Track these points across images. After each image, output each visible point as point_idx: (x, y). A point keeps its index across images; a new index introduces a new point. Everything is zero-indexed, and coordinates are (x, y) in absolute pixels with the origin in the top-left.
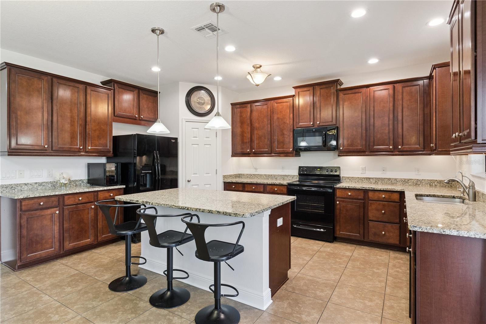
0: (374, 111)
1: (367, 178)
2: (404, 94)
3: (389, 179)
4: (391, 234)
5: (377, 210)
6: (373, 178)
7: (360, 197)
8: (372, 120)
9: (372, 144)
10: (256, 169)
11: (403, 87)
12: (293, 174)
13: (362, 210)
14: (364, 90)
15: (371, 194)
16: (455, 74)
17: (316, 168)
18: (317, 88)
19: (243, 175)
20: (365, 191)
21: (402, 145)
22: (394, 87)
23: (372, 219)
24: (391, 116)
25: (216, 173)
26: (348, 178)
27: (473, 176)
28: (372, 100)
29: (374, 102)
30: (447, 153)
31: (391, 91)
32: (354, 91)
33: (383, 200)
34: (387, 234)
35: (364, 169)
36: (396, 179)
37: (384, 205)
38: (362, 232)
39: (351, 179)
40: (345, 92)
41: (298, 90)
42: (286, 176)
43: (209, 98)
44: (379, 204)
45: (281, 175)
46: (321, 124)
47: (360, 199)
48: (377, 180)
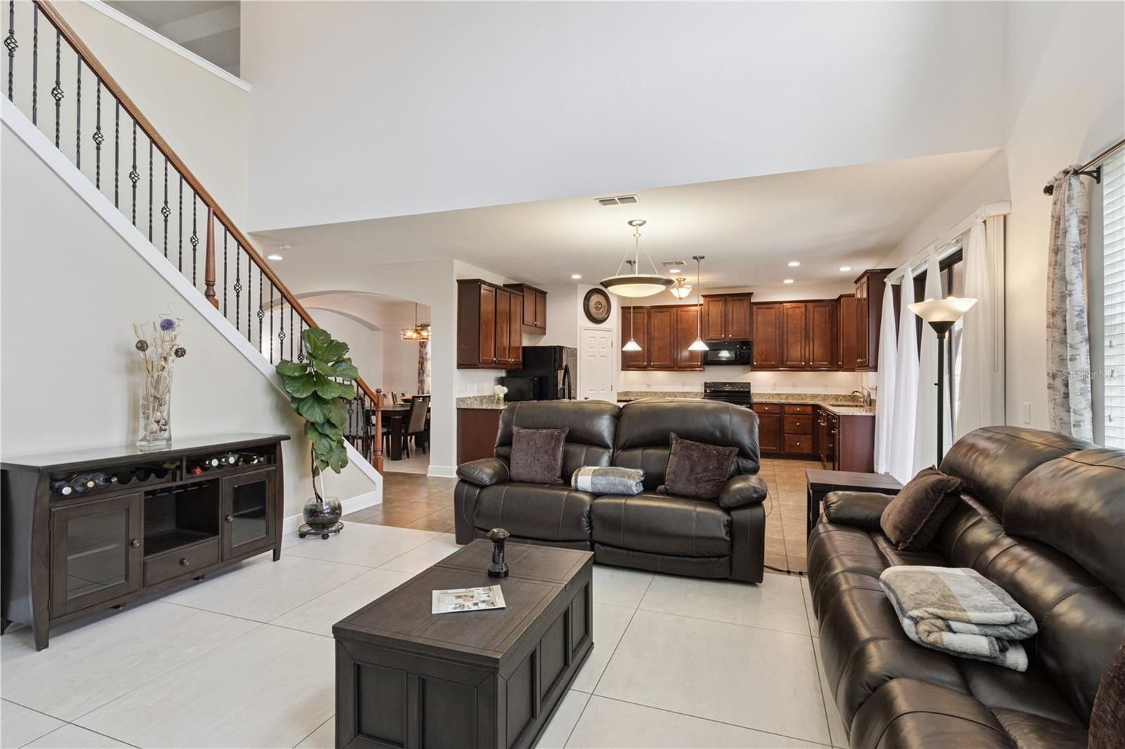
0: (787, 327)
1: (777, 394)
2: (815, 313)
3: (799, 395)
4: (805, 444)
5: (792, 423)
6: (783, 394)
7: (776, 412)
8: (785, 337)
9: (785, 359)
10: (649, 385)
11: (814, 307)
12: (696, 391)
13: (778, 424)
14: (777, 305)
15: (787, 408)
16: (858, 299)
17: (725, 384)
18: (729, 298)
19: (632, 392)
20: (782, 406)
21: (813, 362)
22: (806, 306)
23: (787, 432)
24: (803, 334)
25: (612, 389)
26: (758, 394)
27: (870, 389)
28: (785, 317)
29: (787, 318)
30: (852, 370)
31: (803, 310)
32: (768, 306)
33: (798, 413)
34: (802, 445)
35: (775, 385)
36: (805, 395)
37: (799, 418)
38: (778, 444)
39: (760, 395)
40: (759, 306)
41: (708, 299)
42: (687, 393)
43: (606, 304)
44: (794, 418)
45: (682, 393)
46: (734, 337)
47: (778, 414)
48: (788, 395)
